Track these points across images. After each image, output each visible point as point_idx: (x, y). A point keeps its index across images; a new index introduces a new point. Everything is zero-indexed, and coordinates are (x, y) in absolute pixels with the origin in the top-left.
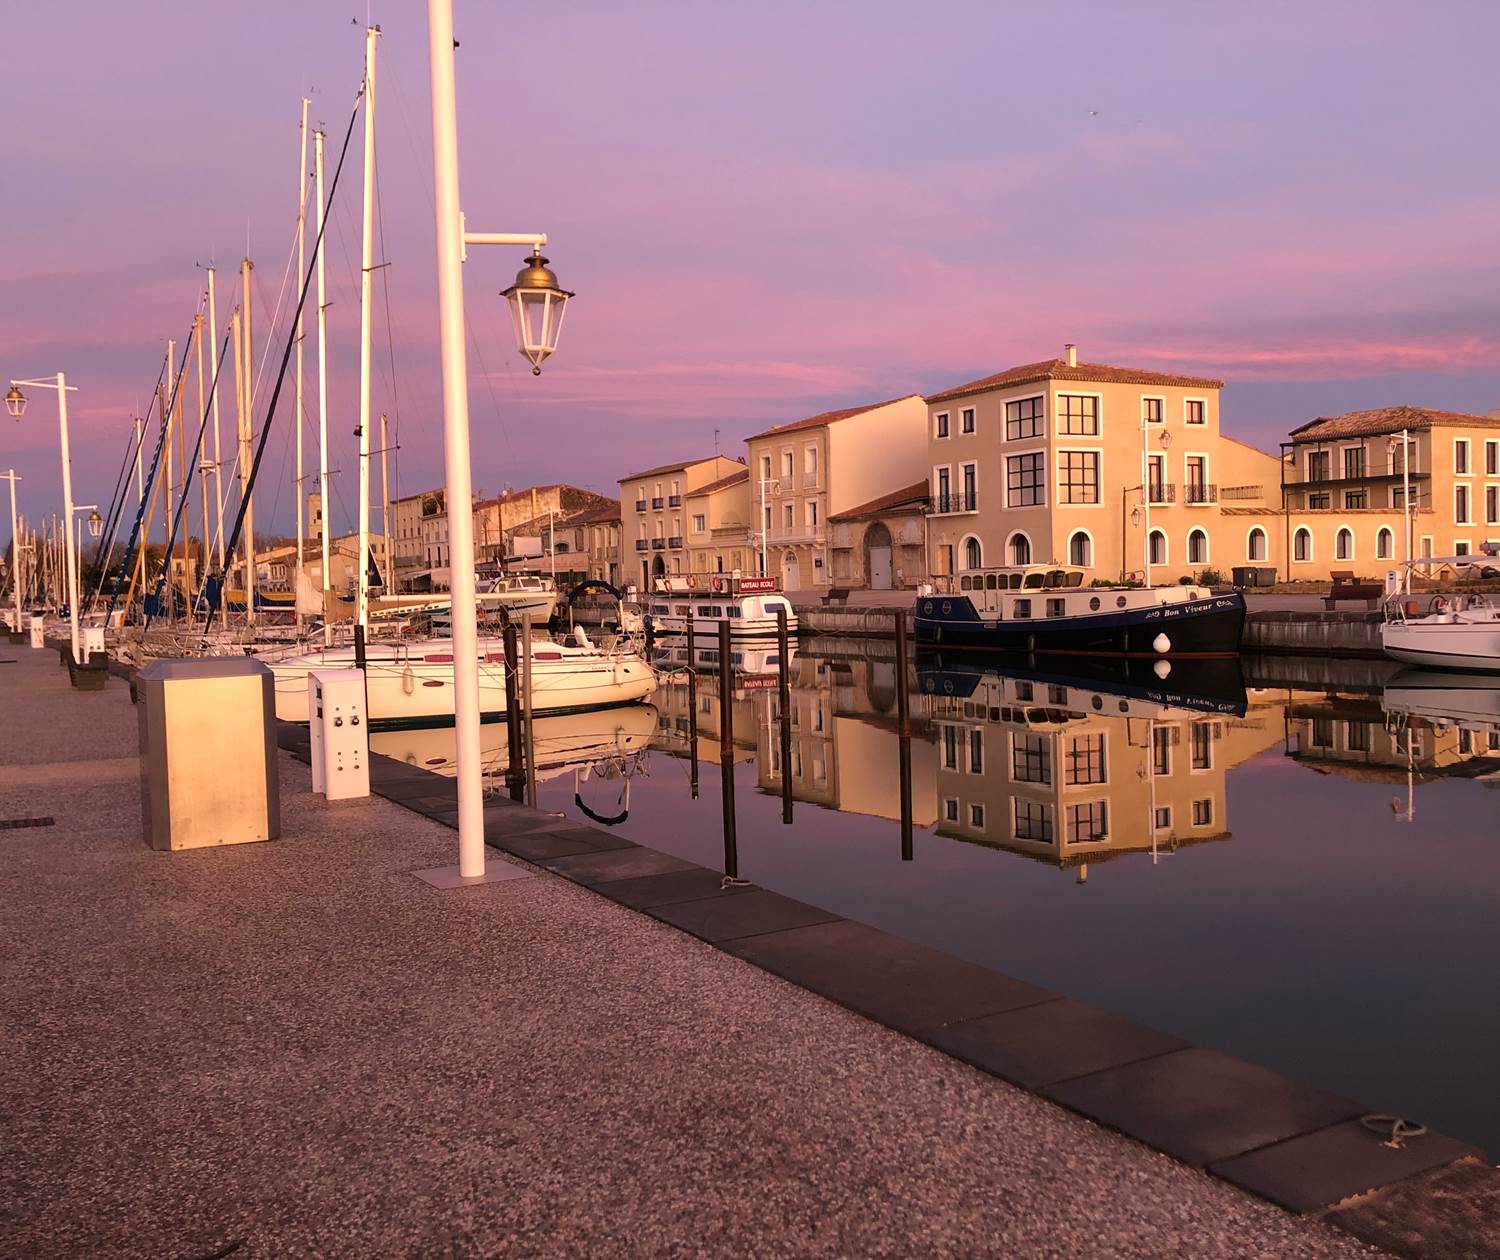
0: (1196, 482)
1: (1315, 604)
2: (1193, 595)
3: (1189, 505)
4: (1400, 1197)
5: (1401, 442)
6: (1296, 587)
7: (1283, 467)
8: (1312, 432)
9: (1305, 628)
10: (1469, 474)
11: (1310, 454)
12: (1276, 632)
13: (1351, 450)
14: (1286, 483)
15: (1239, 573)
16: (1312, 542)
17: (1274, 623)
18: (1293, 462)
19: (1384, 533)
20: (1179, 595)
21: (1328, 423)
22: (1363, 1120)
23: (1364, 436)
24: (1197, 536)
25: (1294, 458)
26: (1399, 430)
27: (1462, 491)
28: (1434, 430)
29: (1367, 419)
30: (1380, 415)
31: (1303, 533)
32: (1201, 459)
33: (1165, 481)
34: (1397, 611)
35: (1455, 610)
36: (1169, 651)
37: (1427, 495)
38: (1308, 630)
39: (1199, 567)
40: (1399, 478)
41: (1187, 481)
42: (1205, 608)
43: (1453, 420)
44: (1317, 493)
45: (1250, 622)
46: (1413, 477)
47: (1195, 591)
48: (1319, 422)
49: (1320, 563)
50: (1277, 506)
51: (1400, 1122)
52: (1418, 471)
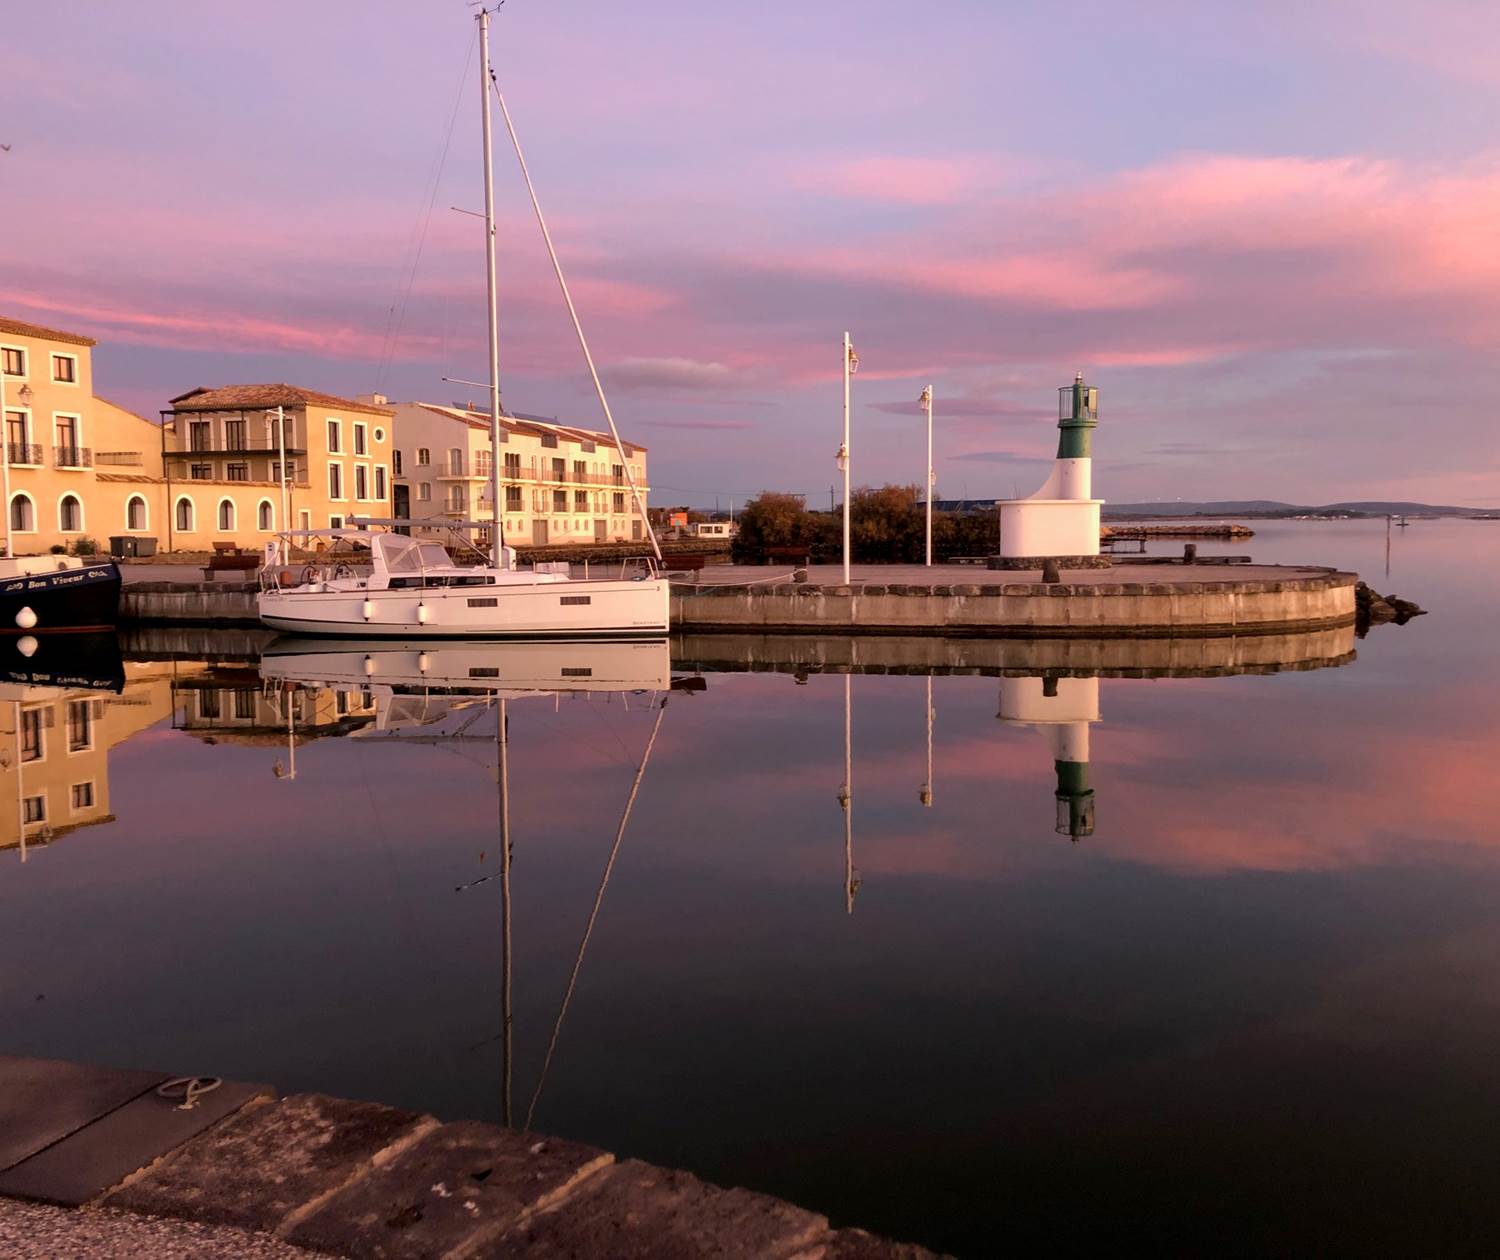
0: (67, 444)
1: (196, 575)
2: (62, 565)
3: (59, 468)
4: (186, 1157)
5: (275, 418)
6: (176, 557)
7: (163, 435)
8: (192, 401)
9: (184, 599)
10: (341, 453)
11: (191, 424)
12: (154, 604)
13: (232, 422)
14: (167, 451)
15: (117, 542)
16: (194, 512)
17: (152, 594)
18: (174, 431)
19: (265, 506)
20: (46, 565)
21: (209, 394)
22: (160, 1090)
23: (244, 409)
24: (69, 502)
25: (175, 427)
26: (274, 407)
27: (335, 468)
28: (308, 409)
29: (246, 393)
30: (259, 390)
31: (185, 503)
32: (72, 420)
33: (31, 440)
34: (272, 581)
35: (325, 579)
36: (34, 627)
37: (304, 470)
38: (187, 601)
39: (72, 536)
40: (276, 453)
41: (56, 442)
42: (76, 579)
43: (325, 401)
44: (199, 463)
45: (127, 594)
46: (289, 452)
47: (65, 561)
48: (200, 392)
49: (203, 533)
50: (158, 474)
51: (195, 1082)
52: (295, 447)
